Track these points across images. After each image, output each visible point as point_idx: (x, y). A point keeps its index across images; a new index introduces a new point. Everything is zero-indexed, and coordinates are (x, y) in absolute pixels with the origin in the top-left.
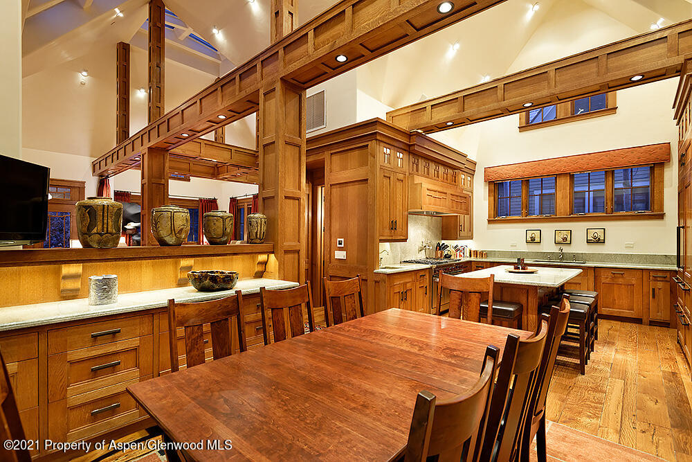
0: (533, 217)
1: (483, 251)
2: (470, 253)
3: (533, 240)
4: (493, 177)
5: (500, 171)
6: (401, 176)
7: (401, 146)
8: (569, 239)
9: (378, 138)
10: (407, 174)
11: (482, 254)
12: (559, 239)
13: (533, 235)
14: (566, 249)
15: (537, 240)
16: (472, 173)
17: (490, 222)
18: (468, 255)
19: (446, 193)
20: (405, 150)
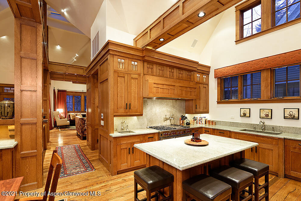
0: (246, 99)
1: (213, 121)
2: (206, 121)
3: (245, 115)
4: (220, 75)
5: (223, 71)
6: (136, 76)
7: (136, 58)
8: (270, 115)
9: (111, 53)
10: (142, 75)
11: (213, 122)
12: (263, 115)
13: (245, 112)
14: (268, 122)
15: (248, 115)
16: (207, 73)
17: (218, 103)
18: (204, 123)
19: (175, 86)
20: (140, 60)
